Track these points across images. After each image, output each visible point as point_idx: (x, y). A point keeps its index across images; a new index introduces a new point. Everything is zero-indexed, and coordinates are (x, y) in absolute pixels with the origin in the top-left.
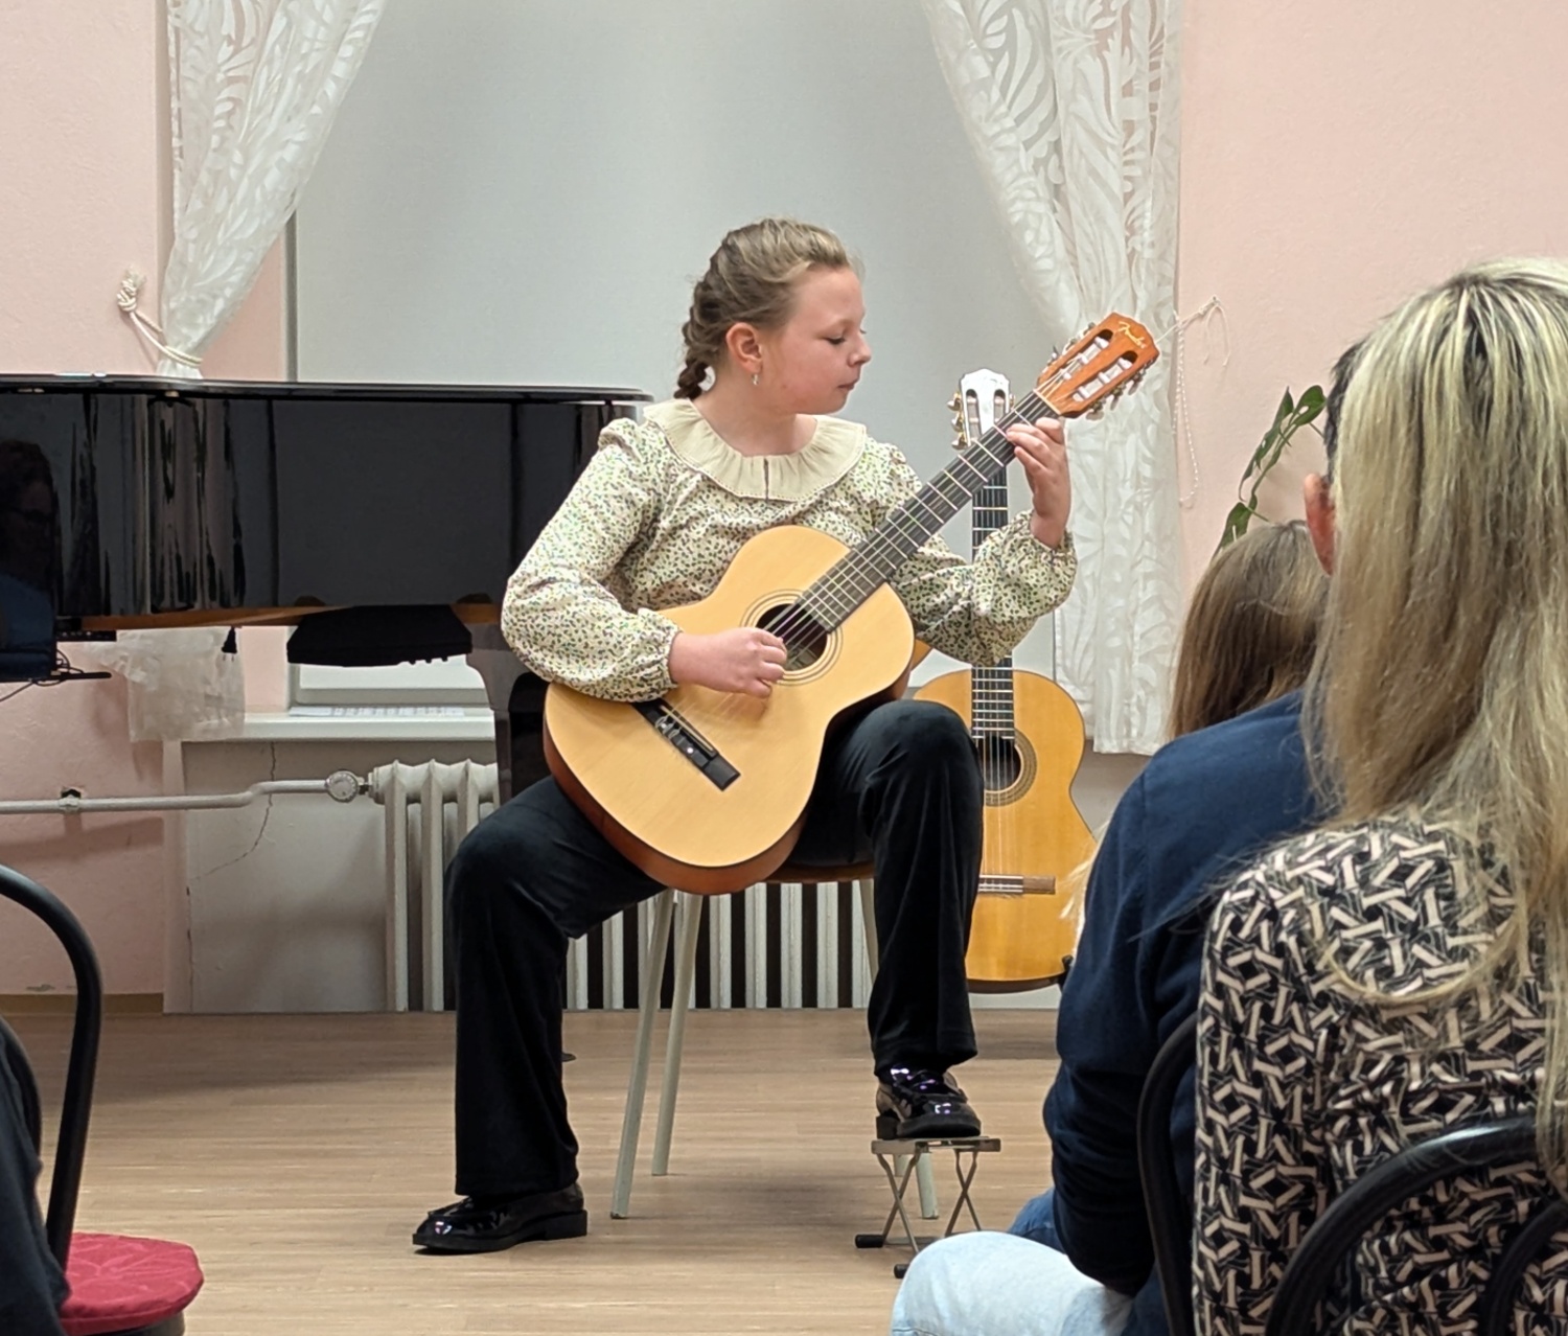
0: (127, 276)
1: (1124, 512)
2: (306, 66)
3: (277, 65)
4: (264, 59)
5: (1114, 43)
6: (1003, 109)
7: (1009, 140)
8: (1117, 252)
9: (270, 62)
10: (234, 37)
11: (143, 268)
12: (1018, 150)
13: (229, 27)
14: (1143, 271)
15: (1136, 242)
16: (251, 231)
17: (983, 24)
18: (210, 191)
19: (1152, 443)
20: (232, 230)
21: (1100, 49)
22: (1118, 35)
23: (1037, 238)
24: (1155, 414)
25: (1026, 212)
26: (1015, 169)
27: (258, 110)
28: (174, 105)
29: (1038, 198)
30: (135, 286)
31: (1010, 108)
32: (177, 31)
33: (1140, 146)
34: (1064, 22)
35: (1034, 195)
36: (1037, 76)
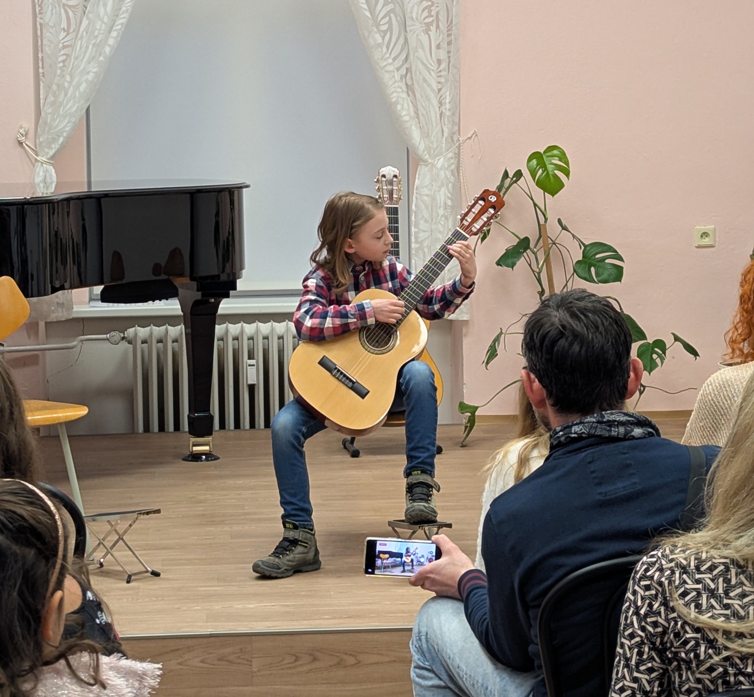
0: (21, 128)
1: (440, 220)
2: (96, 41)
3: (84, 40)
4: (79, 37)
5: (433, 28)
6: (388, 55)
7: (390, 68)
8: (436, 113)
9: (81, 38)
10: (66, 28)
11: (28, 124)
12: (394, 72)
13: (64, 24)
14: (446, 120)
15: (443, 108)
16: (74, 109)
17: (379, 20)
18: (57, 93)
19: (451, 190)
20: (66, 109)
21: (427, 31)
22: (434, 25)
23: (402, 108)
24: (452, 179)
25: (398, 97)
26: (393, 80)
27: (76, 58)
28: (40, 55)
29: (403, 91)
30: (25, 131)
31: (390, 54)
32: (41, 24)
33: (444, 69)
34: (412, 19)
35: (401, 90)
36: (402, 41)
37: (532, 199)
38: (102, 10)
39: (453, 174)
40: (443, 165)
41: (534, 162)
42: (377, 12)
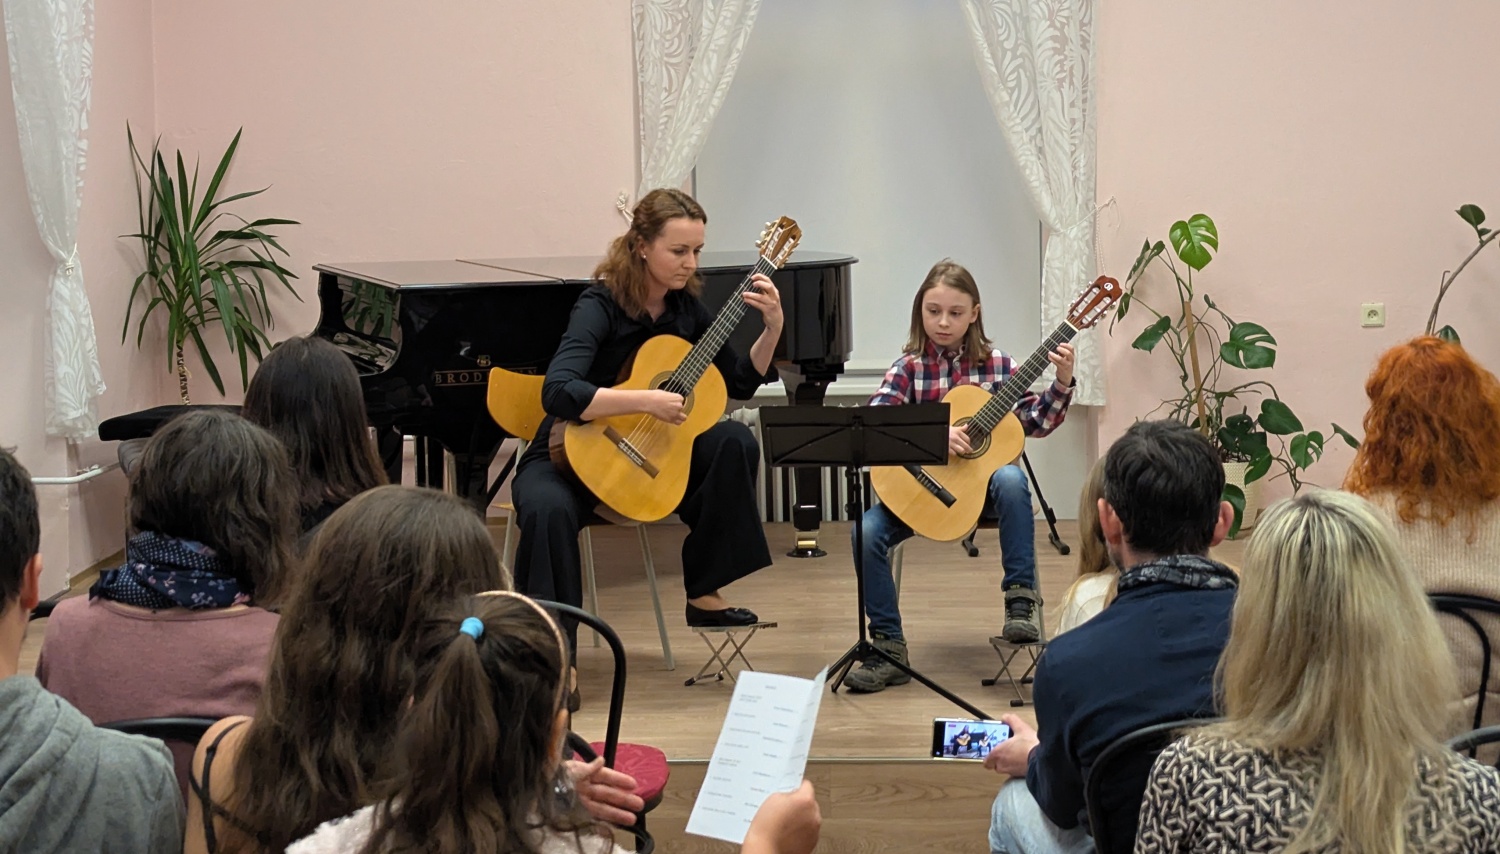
0: (621, 194)
2: (700, 100)
3: (687, 100)
4: (681, 98)
5: (1066, 84)
6: (1015, 115)
7: (1019, 128)
8: (1068, 177)
9: (684, 99)
10: (668, 88)
11: (628, 191)
12: (1022, 133)
13: (665, 84)
14: (1080, 185)
15: (1077, 173)
16: (676, 175)
17: (1005, 75)
18: (658, 157)
21: (1060, 87)
22: (1067, 80)
23: (1031, 172)
24: (1087, 251)
25: (1026, 161)
26: (1021, 142)
27: (679, 120)
28: (641, 117)
29: (1032, 154)
30: (625, 199)
31: (1019, 113)
32: (642, 83)
33: (1078, 130)
34: (1043, 74)
35: (1030, 153)
36: (1031, 99)
37: (1174, 272)
38: (705, 69)
39: (1088, 245)
40: (1076, 235)
41: (1178, 232)
42: (1004, 67)
